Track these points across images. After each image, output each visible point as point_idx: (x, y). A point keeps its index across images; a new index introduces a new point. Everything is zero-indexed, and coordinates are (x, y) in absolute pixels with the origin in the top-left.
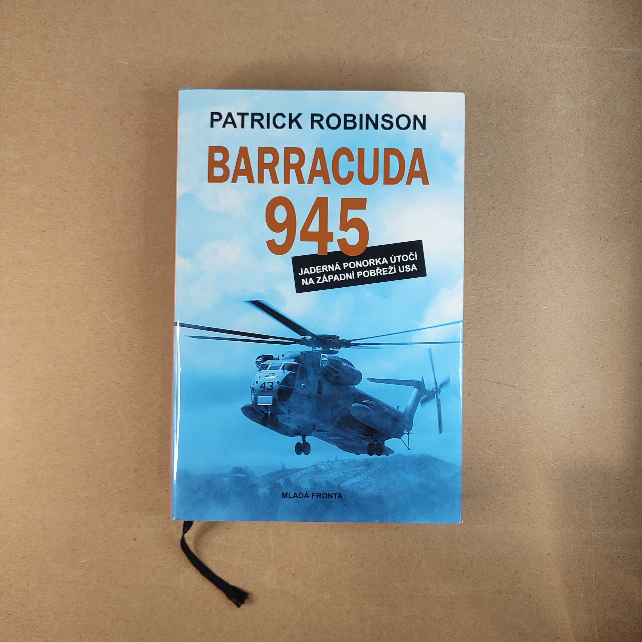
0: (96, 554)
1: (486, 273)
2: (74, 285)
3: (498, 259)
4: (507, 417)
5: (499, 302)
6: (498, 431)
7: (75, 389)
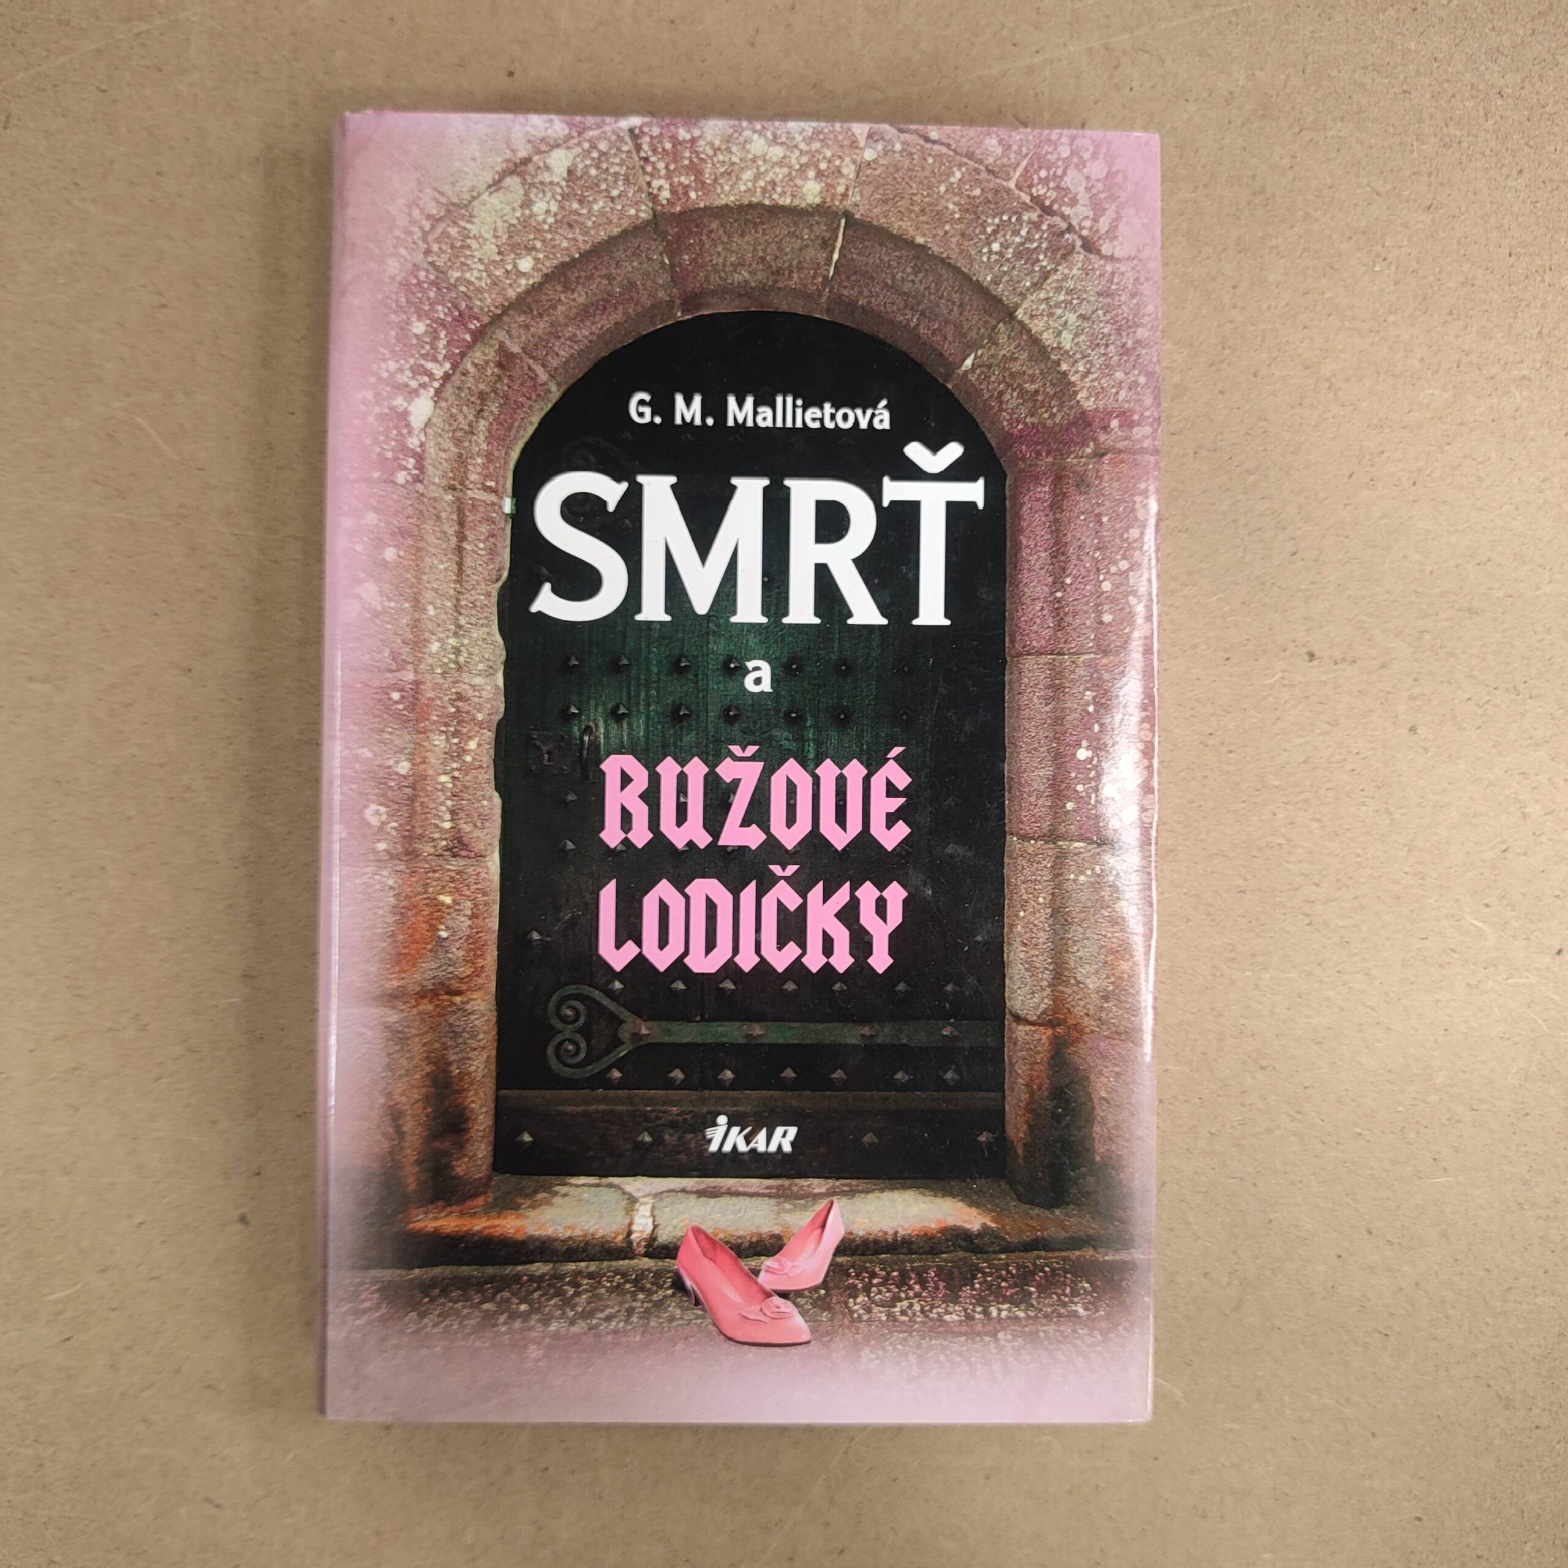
0: (103, 1270)
1: (1471, 313)
2: (36, 322)
3: (1512, 266)
4: (1538, 807)
5: (1518, 413)
6: (1509, 855)
7: (34, 686)
